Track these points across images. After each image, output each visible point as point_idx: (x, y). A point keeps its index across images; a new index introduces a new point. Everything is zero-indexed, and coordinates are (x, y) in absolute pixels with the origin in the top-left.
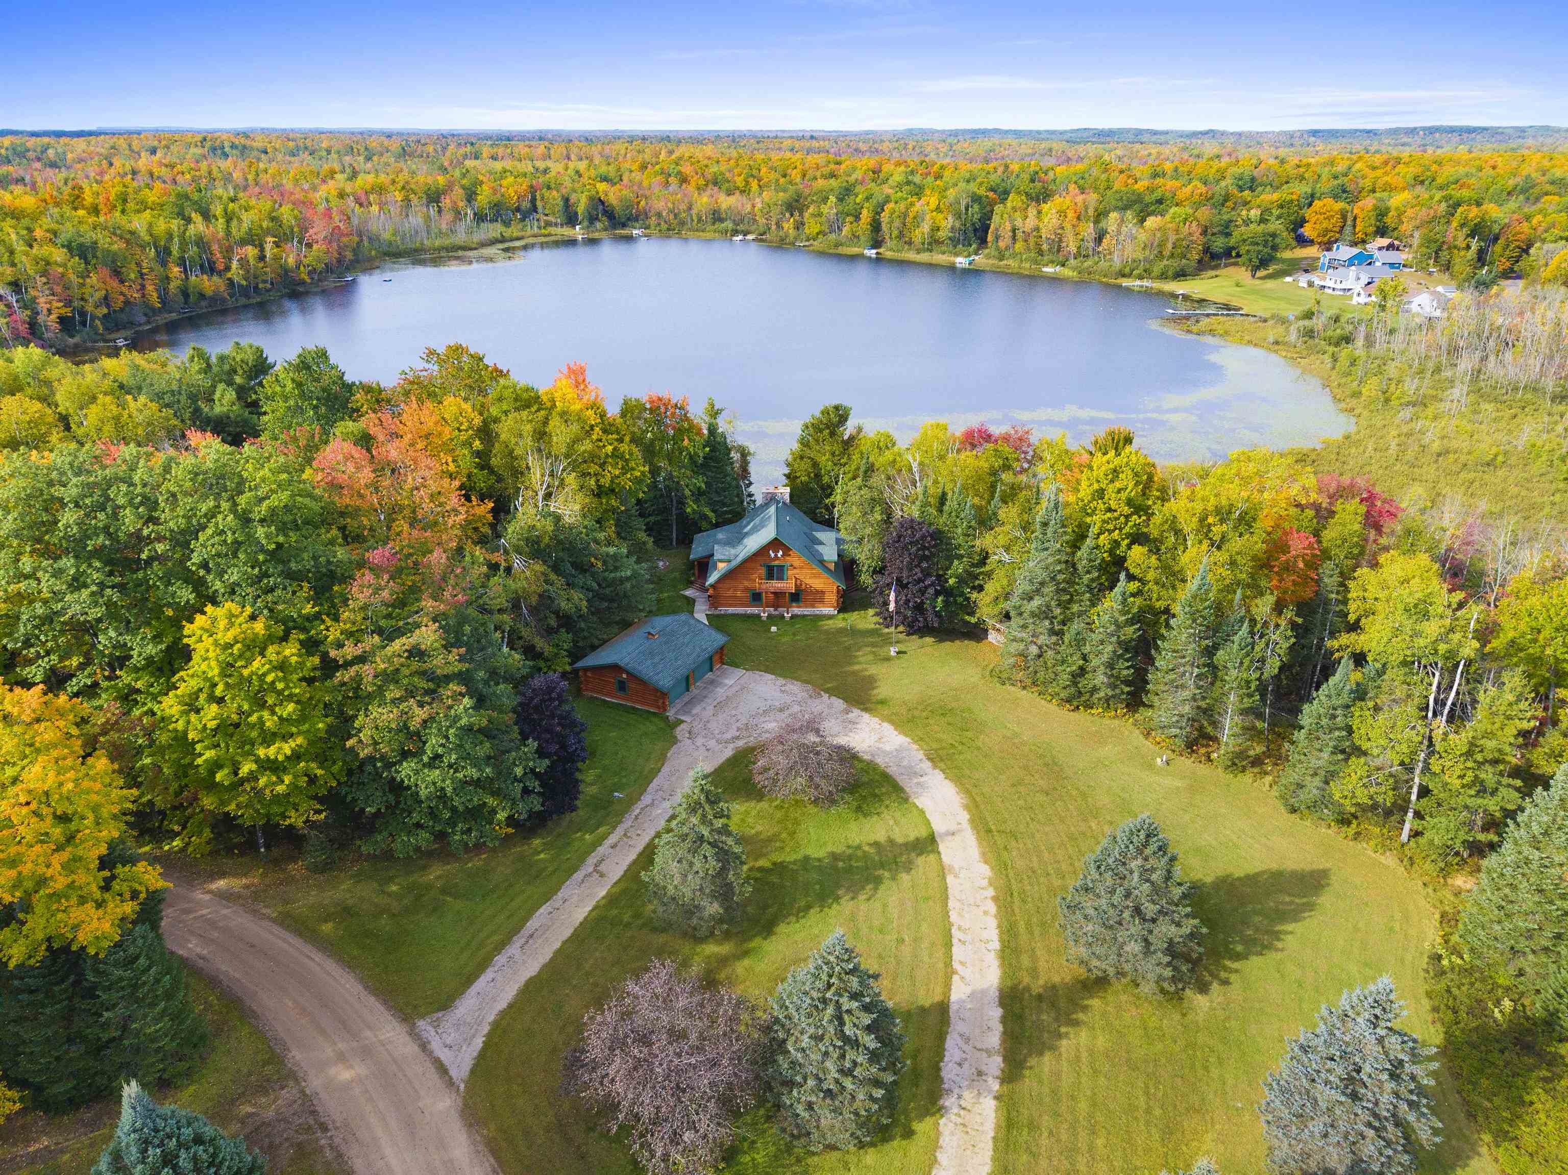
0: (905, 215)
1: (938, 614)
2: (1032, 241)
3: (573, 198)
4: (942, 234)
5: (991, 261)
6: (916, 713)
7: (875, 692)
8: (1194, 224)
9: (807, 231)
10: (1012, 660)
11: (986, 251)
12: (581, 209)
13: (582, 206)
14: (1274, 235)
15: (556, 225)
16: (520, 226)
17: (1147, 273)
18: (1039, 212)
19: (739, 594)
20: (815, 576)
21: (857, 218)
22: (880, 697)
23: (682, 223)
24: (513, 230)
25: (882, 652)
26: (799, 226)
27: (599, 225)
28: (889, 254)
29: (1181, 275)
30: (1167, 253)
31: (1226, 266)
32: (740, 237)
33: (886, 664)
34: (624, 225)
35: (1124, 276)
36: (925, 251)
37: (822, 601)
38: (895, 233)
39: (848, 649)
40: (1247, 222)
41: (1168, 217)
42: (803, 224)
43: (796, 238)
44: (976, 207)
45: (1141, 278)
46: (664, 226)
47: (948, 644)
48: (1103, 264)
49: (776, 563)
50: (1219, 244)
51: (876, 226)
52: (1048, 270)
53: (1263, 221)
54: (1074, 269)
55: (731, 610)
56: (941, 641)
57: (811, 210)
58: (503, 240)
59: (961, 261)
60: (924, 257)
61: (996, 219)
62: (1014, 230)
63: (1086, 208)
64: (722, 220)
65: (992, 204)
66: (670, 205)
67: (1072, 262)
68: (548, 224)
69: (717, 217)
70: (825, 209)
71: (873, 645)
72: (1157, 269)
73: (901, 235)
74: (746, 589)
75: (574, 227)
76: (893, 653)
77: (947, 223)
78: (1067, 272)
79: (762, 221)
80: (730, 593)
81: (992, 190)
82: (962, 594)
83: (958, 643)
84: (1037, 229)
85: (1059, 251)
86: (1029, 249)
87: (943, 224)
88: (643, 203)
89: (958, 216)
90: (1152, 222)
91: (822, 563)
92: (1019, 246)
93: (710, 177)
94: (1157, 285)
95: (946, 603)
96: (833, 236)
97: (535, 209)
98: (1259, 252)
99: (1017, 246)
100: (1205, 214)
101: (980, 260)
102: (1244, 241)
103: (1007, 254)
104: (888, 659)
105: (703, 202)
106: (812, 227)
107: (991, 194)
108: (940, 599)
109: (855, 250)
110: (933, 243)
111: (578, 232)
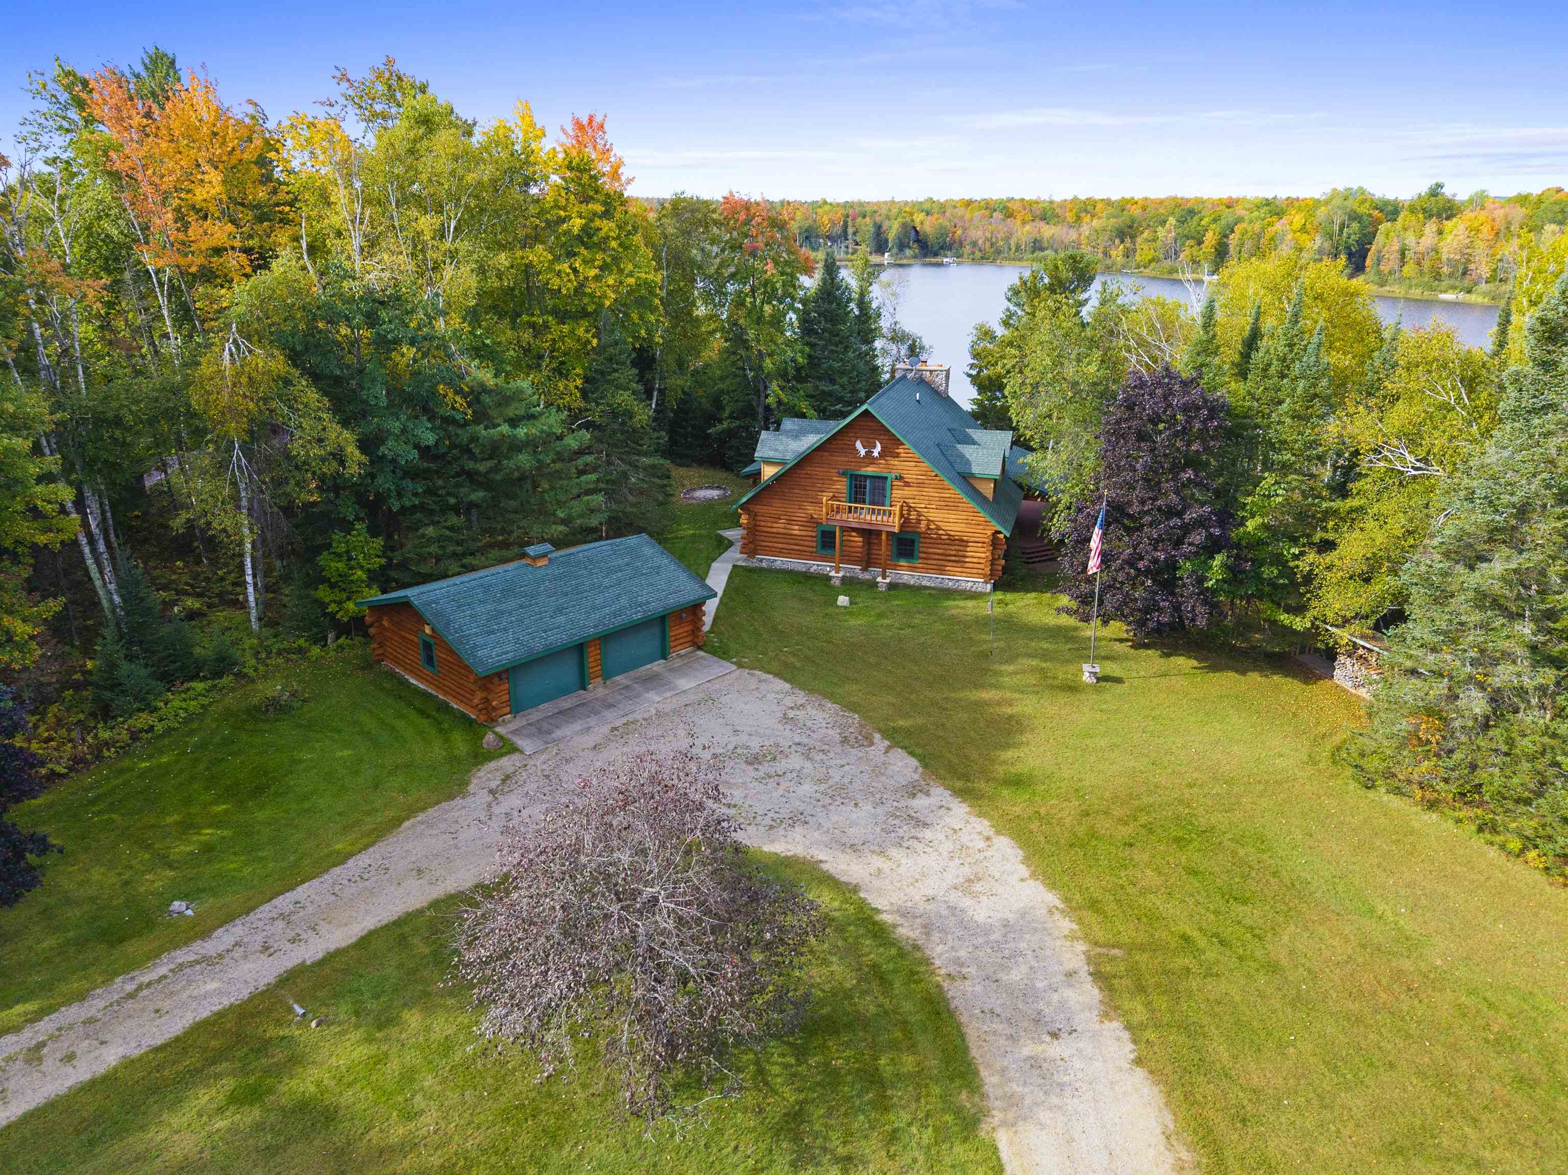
0: (1259, 236)
1: (1207, 597)
2: (1427, 264)
3: (886, 225)
6: (1104, 825)
7: (1010, 754)
9: (1138, 257)
10: (1405, 725)
12: (892, 236)
13: (893, 232)
18: (1440, 232)
19: (796, 530)
20: (949, 505)
21: (1200, 243)
22: (1021, 768)
23: (999, 252)
25: (1062, 673)
26: (1130, 252)
27: (908, 252)
33: (1062, 698)
34: (936, 255)
37: (960, 561)
38: (1246, 255)
39: (986, 656)
42: (1135, 250)
43: (1124, 267)
44: (1355, 225)
46: (978, 254)
47: (1228, 679)
49: (870, 470)
51: (1222, 249)
52: (1449, 296)
54: (1485, 294)
55: (781, 562)
56: (1214, 668)
57: (1145, 234)
61: (1380, 238)
62: (1403, 251)
64: (1042, 249)
65: (1376, 223)
66: (988, 235)
67: (1483, 287)
69: (1037, 245)
70: (1161, 232)
71: (1045, 656)
74: (812, 521)
75: (883, 253)
76: (1086, 678)
77: (1314, 244)
78: (1473, 298)
79: (1087, 249)
80: (779, 527)
81: (1377, 208)
82: (1279, 560)
83: (1255, 677)
84: (1436, 249)
85: (1464, 274)
86: (1421, 273)
87: (1309, 244)
88: (959, 232)
89: (1329, 236)
91: (966, 479)
92: (1409, 269)
95: (1234, 572)
96: (1168, 264)
97: (845, 235)
99: (1406, 269)
103: (1391, 278)
104: (1073, 688)
105: (1024, 232)
106: (1144, 252)
107: (1375, 213)
108: (1218, 560)
111: (886, 258)
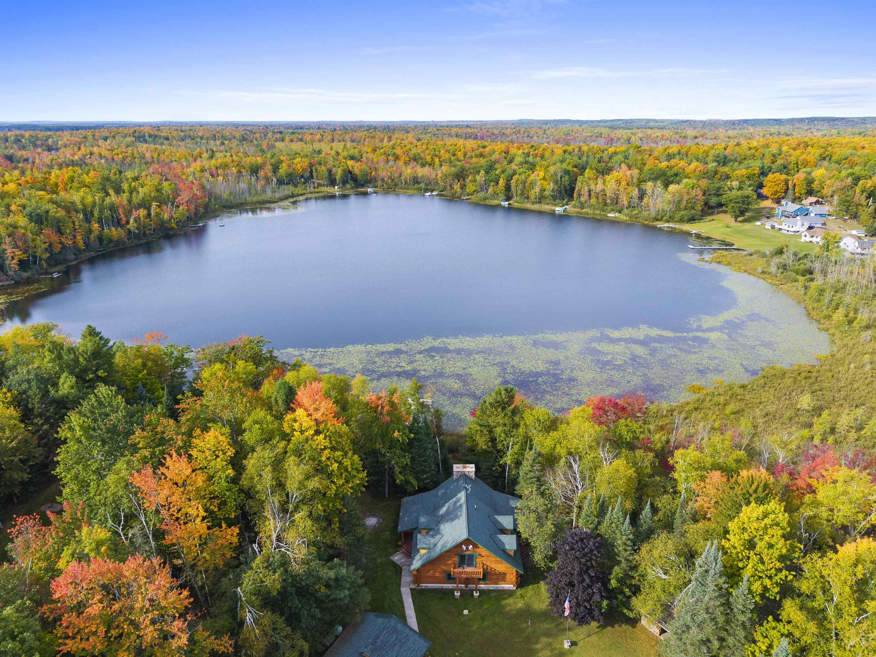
0: (525, 182)
2: (600, 198)
3: (334, 170)
4: (547, 193)
5: (576, 210)
8: (699, 189)
9: (468, 190)
11: (573, 203)
12: (338, 177)
13: (339, 173)
14: (748, 197)
15: (324, 185)
16: (303, 187)
17: (671, 219)
18: (604, 181)
19: (437, 575)
20: (498, 562)
21: (497, 183)
23: (396, 185)
24: (299, 190)
25: (556, 644)
26: (463, 187)
27: (348, 186)
28: (516, 205)
29: (692, 220)
30: (682, 206)
31: (718, 213)
32: (429, 194)
34: (363, 186)
35: (657, 220)
36: (536, 203)
37: (504, 580)
38: (519, 192)
39: (529, 640)
40: (731, 189)
41: (682, 186)
42: (465, 186)
43: (461, 194)
44: (567, 177)
45: (667, 221)
46: (386, 186)
48: (645, 213)
49: (468, 553)
50: (714, 200)
51: (508, 188)
52: (611, 215)
53: (740, 188)
54: (626, 215)
55: (430, 585)
57: (470, 178)
58: (293, 196)
59: (559, 210)
60: (536, 207)
61: (578, 184)
62: (590, 191)
63: (632, 178)
64: (419, 183)
65: (576, 175)
66: (389, 174)
67: (625, 211)
68: (319, 185)
69: (416, 180)
70: (478, 177)
71: (548, 634)
72: (677, 217)
73: (522, 194)
74: (444, 571)
75: (334, 187)
76: (566, 646)
77: (550, 186)
78: (622, 217)
79: (442, 184)
80: (431, 574)
81: (576, 166)
84: (603, 190)
85: (617, 203)
86: (598, 203)
87: (547, 187)
88: (374, 173)
89: (556, 182)
90: (672, 188)
91: (503, 550)
92: (593, 201)
93: (412, 156)
94: (678, 226)
96: (483, 194)
97: (312, 177)
98: (740, 207)
99: (592, 201)
100: (704, 183)
101: (570, 208)
102: (730, 201)
103: (586, 205)
105: (408, 172)
106: (470, 188)
107: (575, 169)
109: (495, 202)
110: (541, 199)
111: (336, 190)
